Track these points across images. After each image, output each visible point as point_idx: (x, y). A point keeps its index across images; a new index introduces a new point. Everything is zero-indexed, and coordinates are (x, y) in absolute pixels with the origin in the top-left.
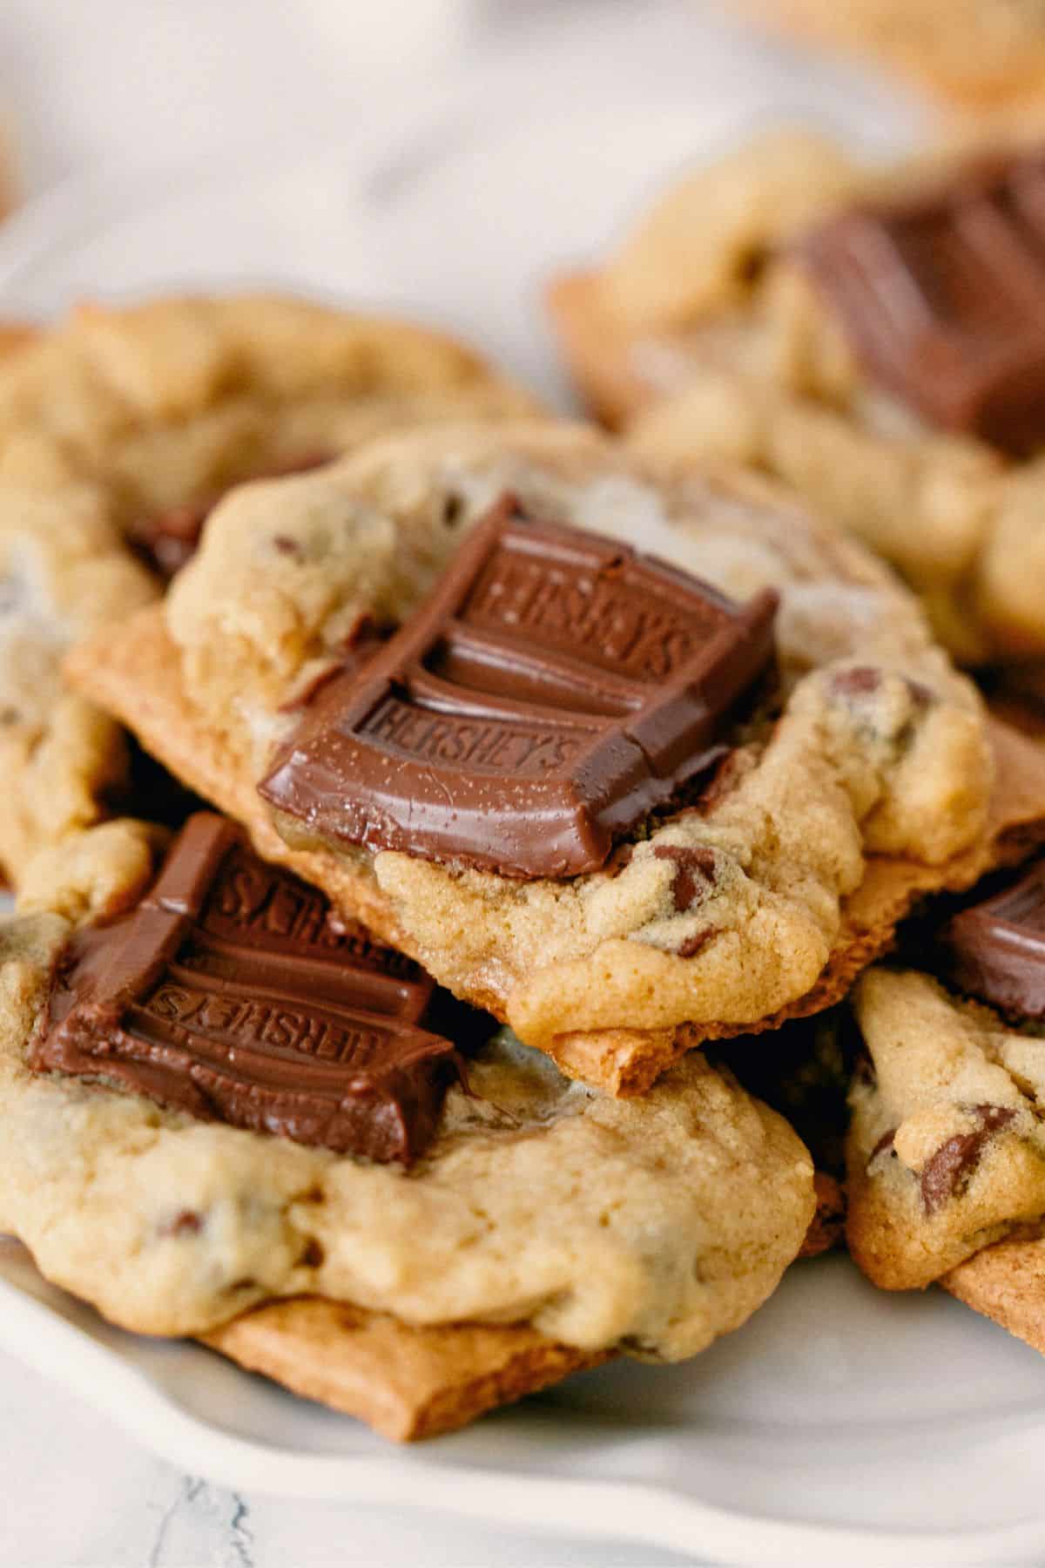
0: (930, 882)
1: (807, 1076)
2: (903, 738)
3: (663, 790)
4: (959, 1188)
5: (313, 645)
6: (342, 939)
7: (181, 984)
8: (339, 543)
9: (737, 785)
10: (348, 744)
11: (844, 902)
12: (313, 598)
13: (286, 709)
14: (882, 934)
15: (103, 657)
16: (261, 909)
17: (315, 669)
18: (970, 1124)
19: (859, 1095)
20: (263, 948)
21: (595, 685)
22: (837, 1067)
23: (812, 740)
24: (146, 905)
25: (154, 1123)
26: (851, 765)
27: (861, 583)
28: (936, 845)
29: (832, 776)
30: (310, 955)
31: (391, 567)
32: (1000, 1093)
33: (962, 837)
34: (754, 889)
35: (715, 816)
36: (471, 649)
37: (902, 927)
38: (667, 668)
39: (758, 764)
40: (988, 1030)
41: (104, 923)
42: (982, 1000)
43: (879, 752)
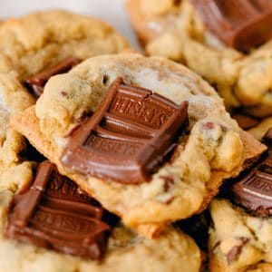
0: (228, 176)
1: (198, 225)
2: (220, 140)
3: (160, 158)
4: (236, 258)
5: (72, 120)
6: (81, 195)
7: (42, 211)
8: (78, 92)
9: (179, 155)
10: (82, 149)
11: (206, 184)
12: (72, 108)
13: (65, 137)
14: (216, 191)
15: (19, 121)
16: (60, 188)
17: (72, 126)
18: (239, 243)
19: (211, 231)
20: (62, 199)
21: (143, 129)
22: (205, 223)
23: (197, 142)
24: (32, 188)
25: (36, 252)
26: (207, 148)
27: (208, 94)
28: (229, 167)
29: (202, 152)
30: (73, 200)
31: (91, 98)
32: (247, 234)
33: (235, 165)
34: (184, 185)
35: (174, 164)
36: (111, 121)
37: (220, 188)
38: (160, 124)
39: (184, 149)
40: (243, 215)
41: (22, 193)
42: (241, 206)
43: (214, 144)
